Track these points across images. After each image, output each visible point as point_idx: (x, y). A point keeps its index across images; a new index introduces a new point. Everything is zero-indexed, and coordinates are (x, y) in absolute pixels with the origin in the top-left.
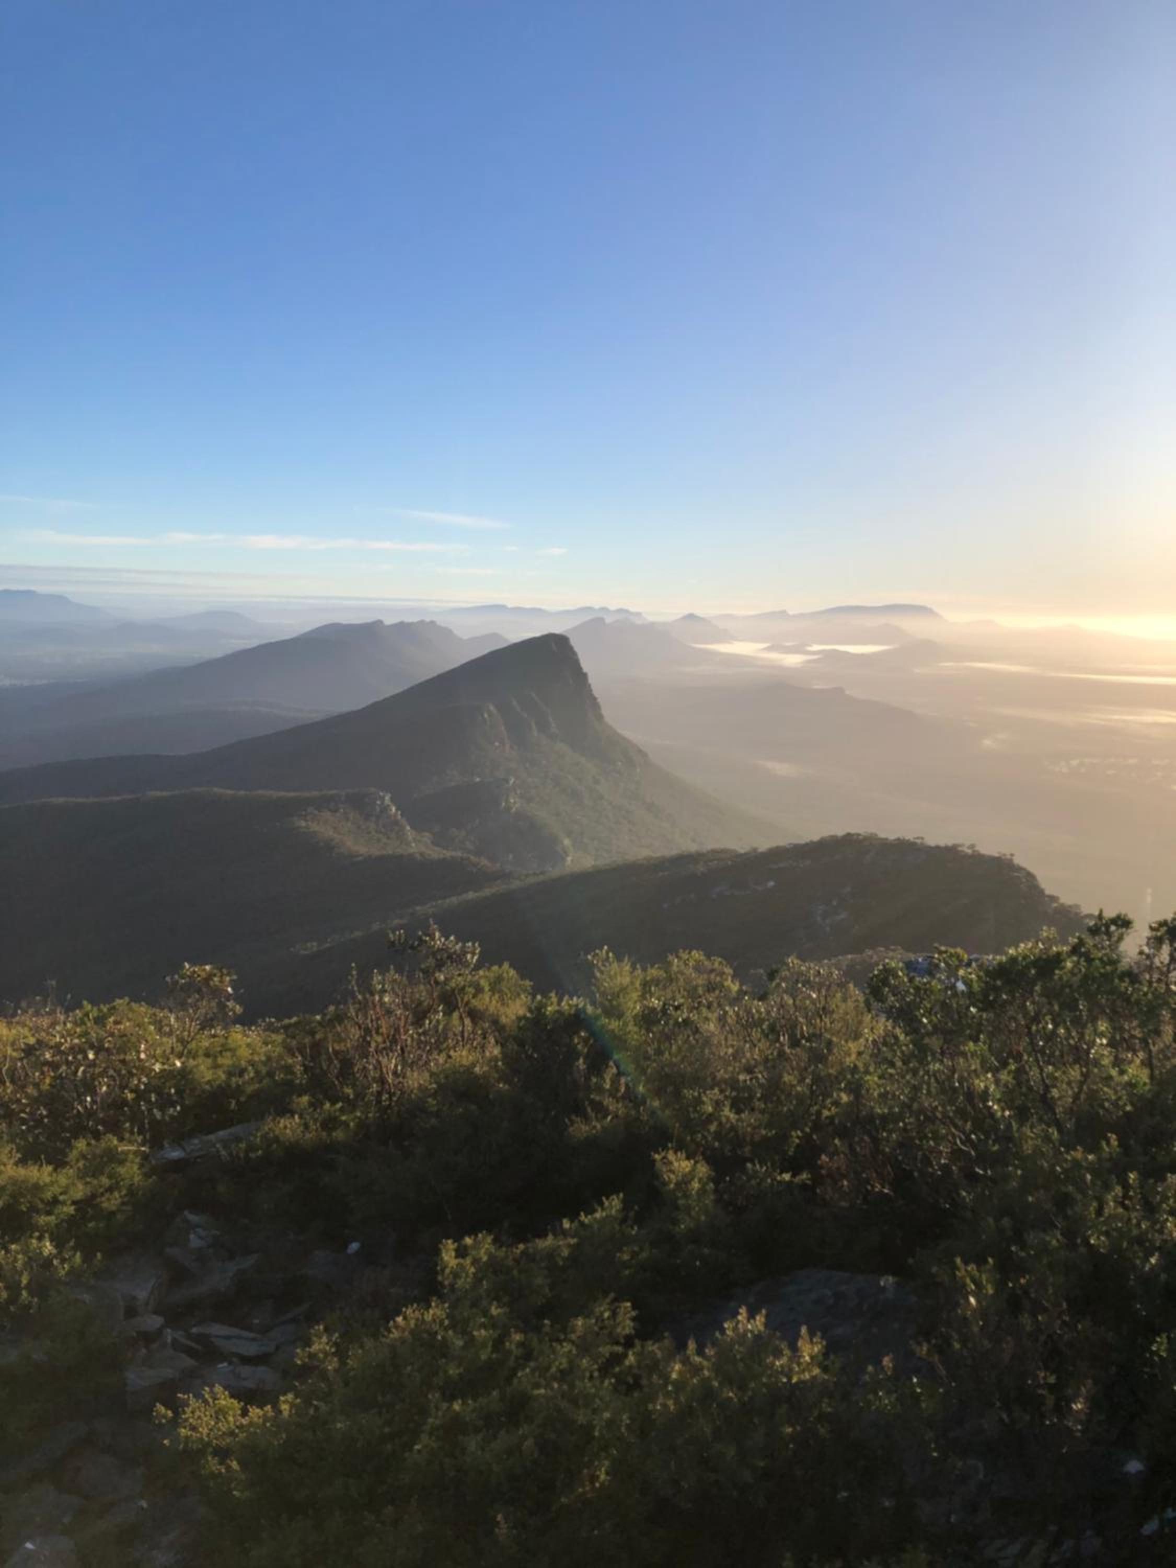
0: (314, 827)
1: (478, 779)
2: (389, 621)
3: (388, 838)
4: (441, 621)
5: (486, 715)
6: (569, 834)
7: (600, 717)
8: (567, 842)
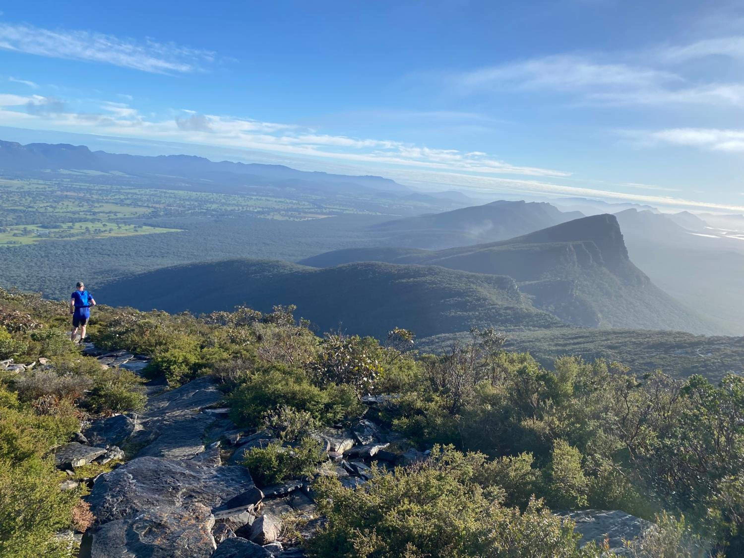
0: (479, 289)
1: (559, 279)
2: (528, 201)
3: (512, 299)
4: (551, 203)
5: (567, 249)
6: (601, 312)
7: (627, 257)
8: (600, 315)
